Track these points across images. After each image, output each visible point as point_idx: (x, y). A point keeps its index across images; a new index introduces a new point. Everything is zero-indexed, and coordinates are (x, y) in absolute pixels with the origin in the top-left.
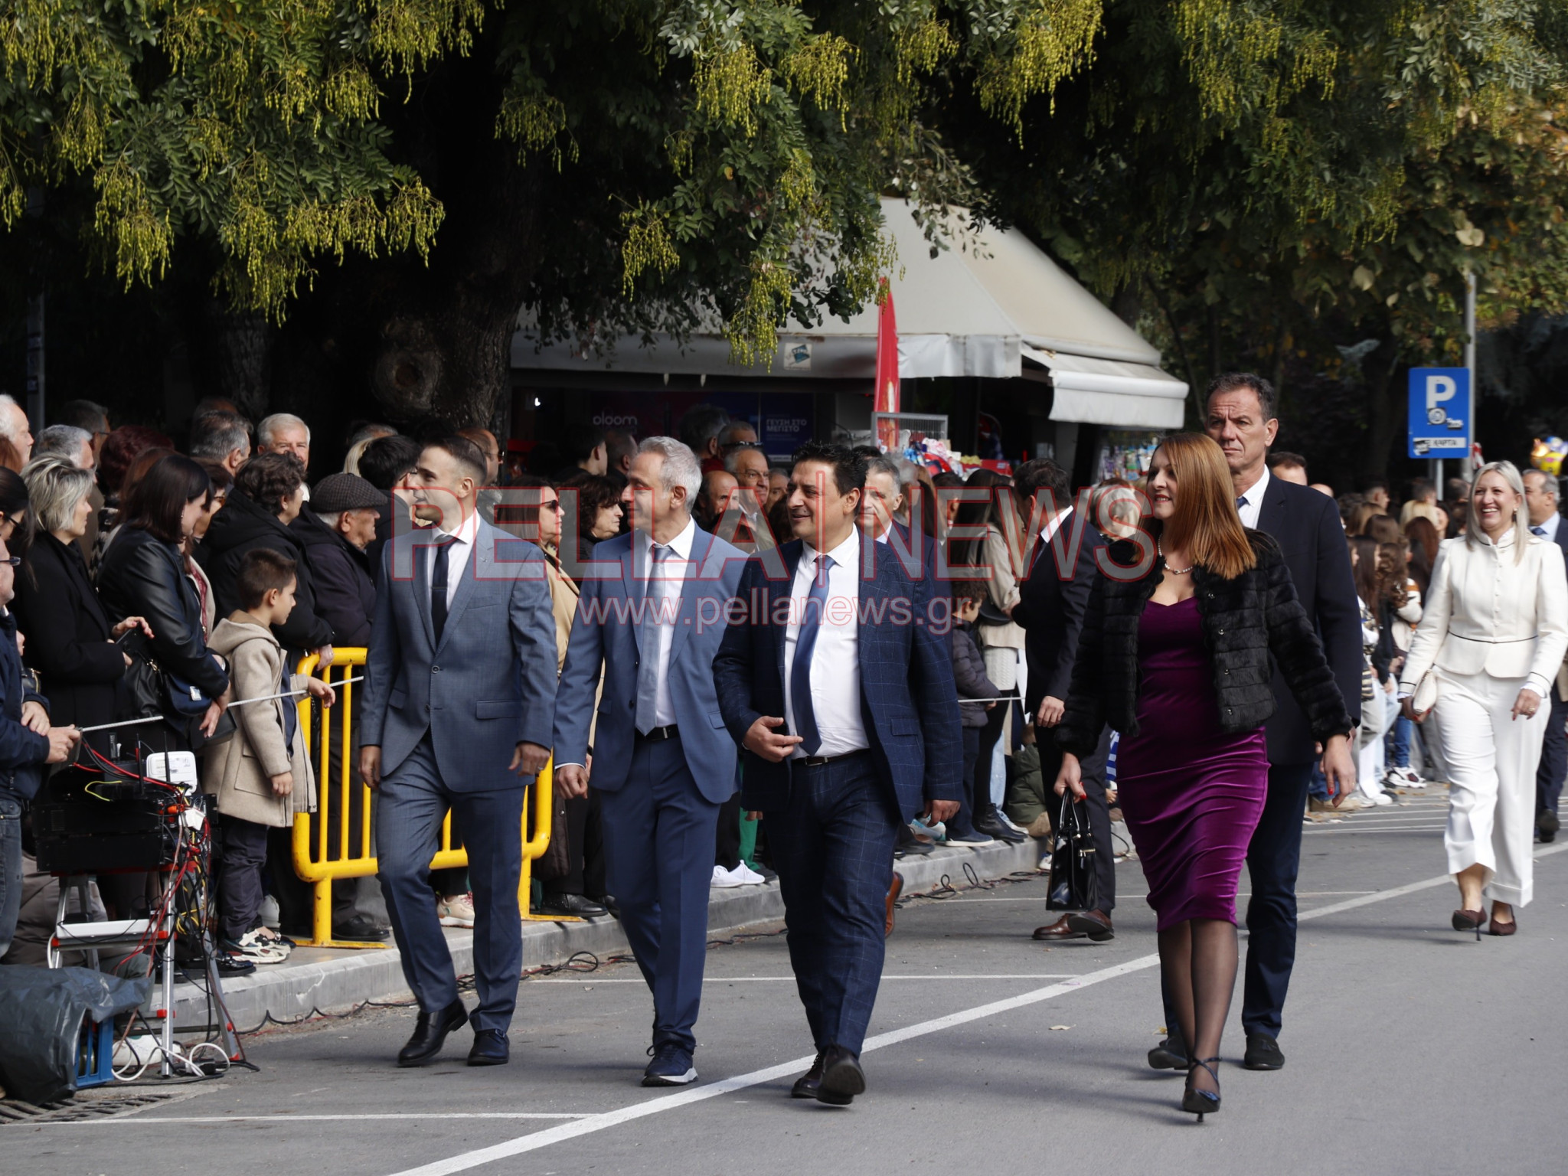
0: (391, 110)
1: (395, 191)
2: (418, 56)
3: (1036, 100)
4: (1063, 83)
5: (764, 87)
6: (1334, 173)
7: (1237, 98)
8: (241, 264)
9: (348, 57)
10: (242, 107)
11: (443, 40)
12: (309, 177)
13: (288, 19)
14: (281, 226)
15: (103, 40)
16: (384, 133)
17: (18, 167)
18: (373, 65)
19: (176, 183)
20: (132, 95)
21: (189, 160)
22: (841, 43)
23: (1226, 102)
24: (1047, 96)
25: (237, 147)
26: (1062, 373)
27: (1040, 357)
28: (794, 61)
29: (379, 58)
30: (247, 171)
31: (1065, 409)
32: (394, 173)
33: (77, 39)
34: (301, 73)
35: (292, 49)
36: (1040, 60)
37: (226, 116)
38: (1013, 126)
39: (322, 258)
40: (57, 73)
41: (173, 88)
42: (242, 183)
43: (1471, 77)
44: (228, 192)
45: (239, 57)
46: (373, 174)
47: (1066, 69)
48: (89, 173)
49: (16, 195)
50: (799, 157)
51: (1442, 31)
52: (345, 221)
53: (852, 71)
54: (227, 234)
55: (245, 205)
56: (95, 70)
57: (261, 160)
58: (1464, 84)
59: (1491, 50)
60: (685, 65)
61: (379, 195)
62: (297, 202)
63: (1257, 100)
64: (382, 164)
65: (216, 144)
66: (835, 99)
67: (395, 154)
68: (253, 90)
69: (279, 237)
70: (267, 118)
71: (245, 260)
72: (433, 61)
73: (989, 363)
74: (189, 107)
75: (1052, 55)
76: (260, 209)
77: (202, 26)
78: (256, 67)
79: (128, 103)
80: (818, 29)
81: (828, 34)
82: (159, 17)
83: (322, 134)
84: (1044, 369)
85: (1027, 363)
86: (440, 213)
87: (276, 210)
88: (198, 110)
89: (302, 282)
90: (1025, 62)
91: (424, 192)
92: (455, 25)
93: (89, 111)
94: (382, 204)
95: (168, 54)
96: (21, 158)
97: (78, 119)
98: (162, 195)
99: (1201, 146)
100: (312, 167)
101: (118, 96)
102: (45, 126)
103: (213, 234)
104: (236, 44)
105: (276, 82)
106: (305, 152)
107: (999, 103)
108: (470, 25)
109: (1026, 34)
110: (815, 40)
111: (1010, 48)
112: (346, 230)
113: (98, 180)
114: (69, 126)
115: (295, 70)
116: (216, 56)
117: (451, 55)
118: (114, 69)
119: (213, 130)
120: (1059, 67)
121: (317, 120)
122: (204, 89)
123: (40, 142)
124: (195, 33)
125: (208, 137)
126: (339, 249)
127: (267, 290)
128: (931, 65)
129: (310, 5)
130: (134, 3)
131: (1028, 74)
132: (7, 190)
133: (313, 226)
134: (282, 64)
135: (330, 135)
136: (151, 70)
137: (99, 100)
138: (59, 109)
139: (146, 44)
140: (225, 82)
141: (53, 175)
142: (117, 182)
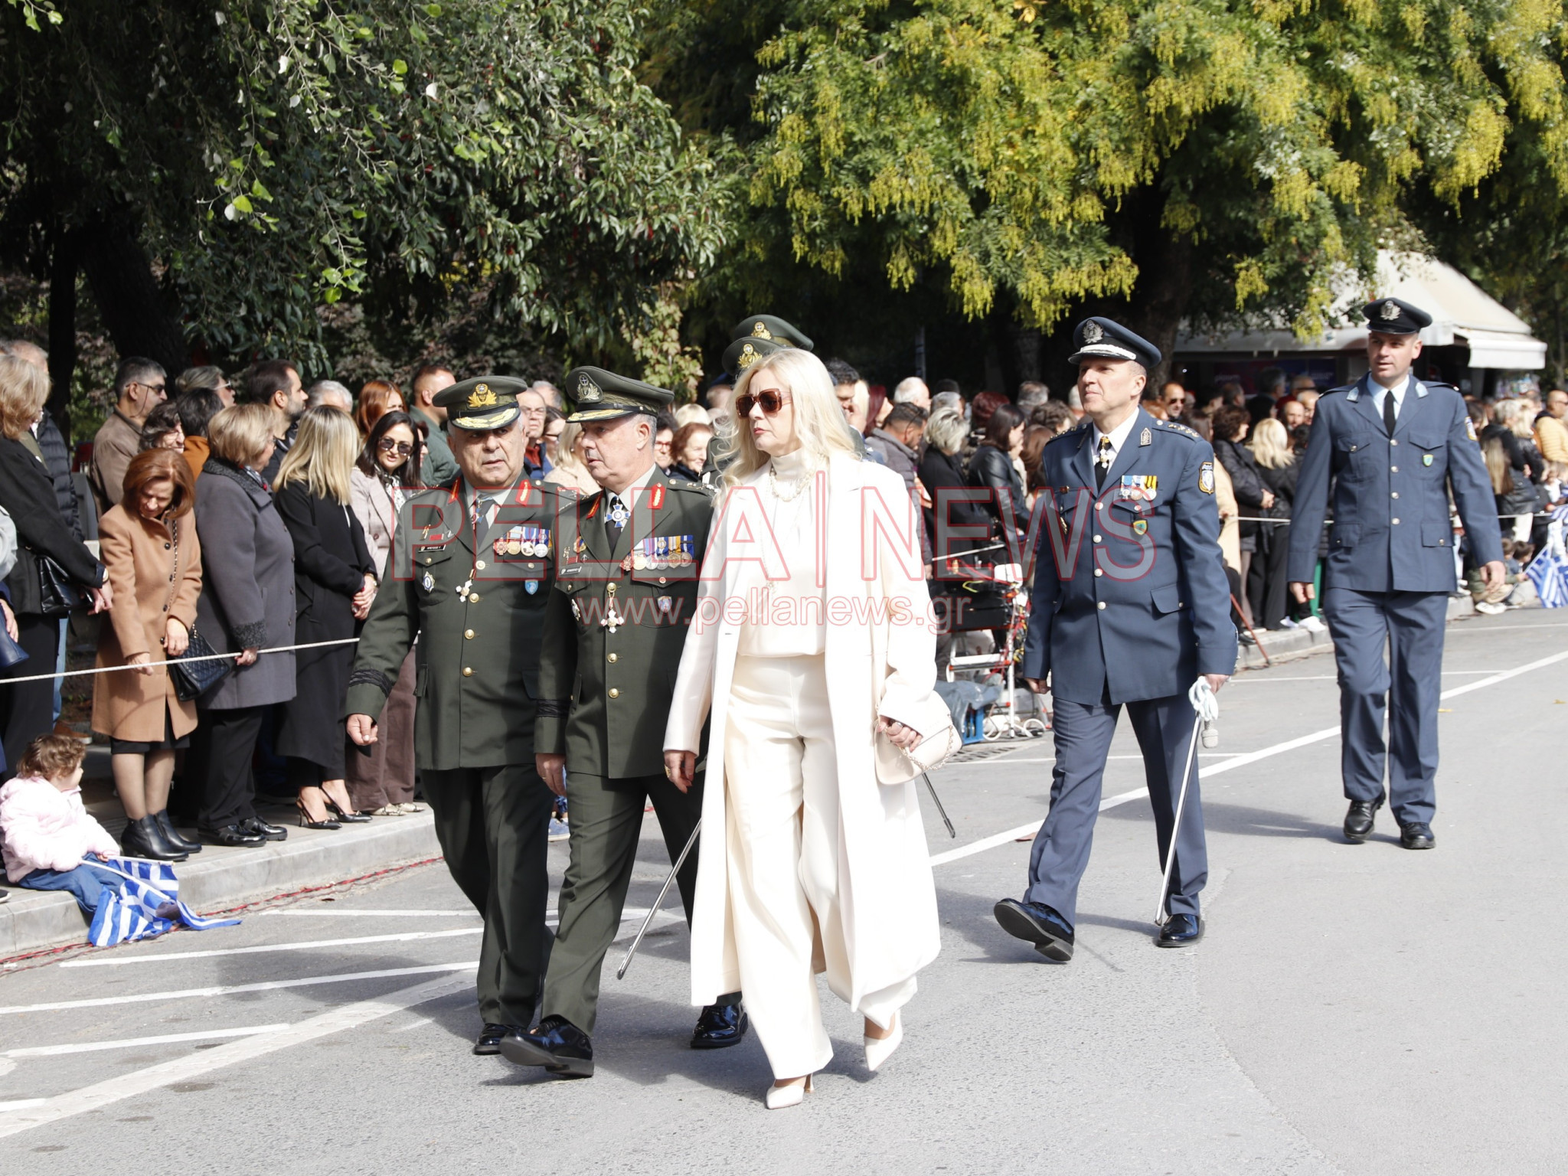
0: (1110, 217)
1: (1111, 261)
2: (1123, 186)
3: (1467, 191)
4: (1482, 180)
5: (1313, 192)
8: (1029, 303)
9: (1085, 188)
10: (1029, 219)
11: (1137, 176)
12: (1065, 255)
13: (1053, 170)
14: (1051, 283)
15: (955, 187)
16: (1105, 229)
17: (911, 257)
18: (1100, 193)
19: (995, 262)
20: (971, 215)
21: (1001, 249)
22: (1355, 166)
24: (1473, 188)
25: (1027, 241)
26: (1474, 342)
27: (1462, 333)
28: (1328, 178)
29: (1102, 188)
30: (1032, 253)
31: (1477, 361)
32: (1111, 251)
33: (942, 188)
34: (1060, 198)
35: (1055, 186)
36: (1469, 169)
37: (1020, 224)
38: (1454, 205)
39: (1074, 299)
40: (931, 206)
41: (992, 211)
42: (1029, 260)
44: (1022, 265)
45: (1026, 190)
46: (1100, 252)
47: (1484, 172)
48: (949, 258)
49: (911, 272)
50: (1333, 229)
52: (1085, 278)
53: (1362, 181)
54: (1022, 288)
55: (1031, 272)
56: (951, 203)
57: (1039, 246)
60: (1267, 184)
61: (1102, 263)
62: (1059, 268)
64: (1104, 246)
65: (1017, 242)
66: (1352, 197)
67: (1110, 240)
68: (1033, 209)
69: (1049, 288)
70: (1042, 224)
71: (1031, 301)
72: (1131, 188)
73: (1435, 337)
74: (1000, 220)
75: (1475, 165)
76: (1039, 274)
77: (1007, 177)
78: (1036, 197)
79: (969, 220)
80: (1342, 159)
81: (1348, 161)
82: (984, 173)
83: (1072, 232)
84: (1464, 339)
85: (1457, 337)
86: (1135, 271)
87: (1048, 274)
88: (1006, 221)
89: (1062, 312)
90: (1460, 170)
91: (1127, 261)
92: (1143, 168)
93: (948, 226)
94: (1104, 268)
95: (989, 192)
96: (913, 253)
97: (943, 230)
98: (988, 269)
99: (1557, 211)
100: (1067, 249)
101: (963, 216)
102: (924, 236)
103: (1014, 289)
104: (1025, 185)
105: (1047, 205)
106: (1063, 242)
107: (1446, 192)
108: (1152, 168)
109: (1461, 155)
110: (1341, 165)
111: (1451, 162)
112: (1086, 284)
113: (953, 262)
114: (938, 233)
115: (1057, 197)
116: (1014, 193)
117: (1141, 185)
118: (961, 202)
119: (1014, 232)
120: (1480, 172)
121: (1069, 224)
122: (1008, 210)
123: (923, 243)
124: (1004, 180)
125: (1011, 236)
126: (1082, 293)
127: (1043, 317)
128: (1407, 174)
129: (1064, 162)
130: (970, 166)
131: (1462, 176)
132: (906, 270)
133: (1068, 281)
134: (1050, 195)
135: (1076, 231)
136: (980, 201)
137: (953, 219)
138: (933, 225)
139: (977, 188)
140: (1020, 206)
141: (930, 260)
142: (963, 263)
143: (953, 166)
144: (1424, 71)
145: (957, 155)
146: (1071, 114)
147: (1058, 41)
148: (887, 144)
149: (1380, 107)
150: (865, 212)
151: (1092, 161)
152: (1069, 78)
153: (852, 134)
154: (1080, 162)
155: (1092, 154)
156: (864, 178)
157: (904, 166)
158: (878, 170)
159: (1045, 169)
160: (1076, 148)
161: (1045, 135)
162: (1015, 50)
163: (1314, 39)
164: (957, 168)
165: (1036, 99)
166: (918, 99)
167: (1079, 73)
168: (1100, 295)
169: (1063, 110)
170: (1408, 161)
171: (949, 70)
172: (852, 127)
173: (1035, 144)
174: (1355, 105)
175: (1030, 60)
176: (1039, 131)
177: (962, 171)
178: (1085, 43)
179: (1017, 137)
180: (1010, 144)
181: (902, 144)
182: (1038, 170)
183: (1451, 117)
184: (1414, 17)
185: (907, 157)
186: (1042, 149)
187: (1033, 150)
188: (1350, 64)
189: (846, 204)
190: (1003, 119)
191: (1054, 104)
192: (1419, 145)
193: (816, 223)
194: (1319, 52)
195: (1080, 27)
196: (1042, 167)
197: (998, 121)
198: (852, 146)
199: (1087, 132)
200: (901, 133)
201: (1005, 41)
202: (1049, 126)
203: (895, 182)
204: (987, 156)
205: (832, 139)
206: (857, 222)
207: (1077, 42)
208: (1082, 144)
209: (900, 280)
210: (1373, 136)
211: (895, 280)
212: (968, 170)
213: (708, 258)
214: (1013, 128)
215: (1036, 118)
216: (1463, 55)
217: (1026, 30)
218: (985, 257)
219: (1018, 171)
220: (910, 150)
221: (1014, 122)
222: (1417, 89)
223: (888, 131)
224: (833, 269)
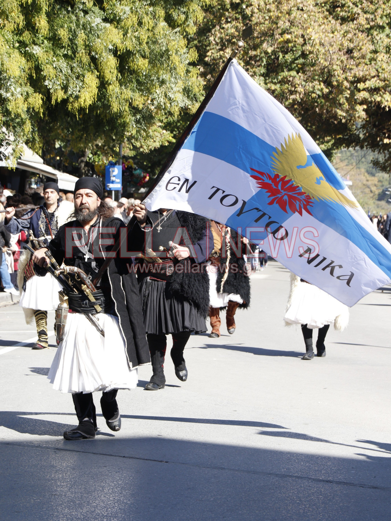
3: (81, 110)
4: (90, 105)
6: (136, 125)
7: (120, 108)
22: (41, 95)
23: (117, 109)
24: (86, 109)
28: (30, 100)
36: (85, 101)
38: (76, 115)
43: (170, 104)
47: (91, 103)
50: (28, 121)
51: (164, 92)
53: (43, 102)
58: (169, 105)
59: (175, 98)
60: (5, 100)
63: (124, 109)
66: (39, 109)
75: (88, 100)
80: (35, 92)
81: (38, 94)
90: (81, 100)
107: (73, 109)
109: (82, 94)
110: (35, 95)
111: (77, 97)
120: (89, 102)
128: (59, 100)
131: (82, 103)
144: (66, 56)
149: (48, 71)
163: (21, 39)
170: (60, 95)
174: (38, 69)
183: (78, 78)
184: (63, 33)
188: (37, 51)
192: (65, 88)
194: (23, 44)
210: (47, 83)
216: (82, 51)
222: (63, 64)
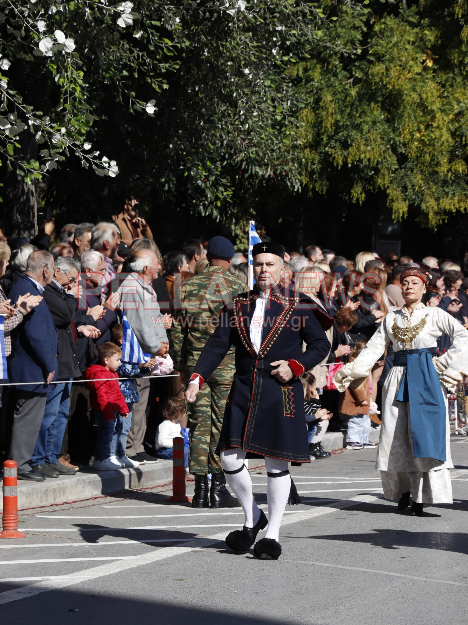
8: (427, 215)
9: (458, 156)
10: (428, 171)
12: (446, 190)
13: (441, 146)
14: (438, 205)
15: (390, 152)
17: (364, 187)
19: (410, 192)
20: (397, 167)
21: (413, 186)
25: (426, 181)
30: (429, 189)
33: (384, 152)
34: (445, 161)
35: (442, 154)
37: (422, 172)
39: (448, 213)
40: (378, 161)
41: (409, 165)
42: (427, 192)
44: (423, 195)
45: (427, 156)
46: (464, 189)
48: (386, 189)
49: (363, 195)
52: (456, 203)
54: (423, 206)
55: (428, 198)
56: (388, 161)
57: (433, 185)
61: (465, 195)
62: (443, 197)
64: (466, 186)
65: (421, 182)
68: (430, 165)
69: (438, 207)
70: (435, 173)
71: (428, 213)
74: (412, 171)
76: (433, 199)
77: (417, 147)
78: (432, 160)
79: (396, 170)
82: (404, 145)
83: (451, 179)
87: (437, 199)
88: (415, 171)
89: (444, 220)
93: (386, 172)
94: (466, 198)
95: (408, 155)
96: (365, 185)
97: (383, 175)
98: (406, 196)
100: (447, 187)
101: (394, 167)
102: (372, 176)
103: (419, 205)
104: (426, 152)
105: (438, 164)
106: (445, 183)
112: (457, 206)
113: (388, 191)
114: (380, 176)
115: (444, 160)
116: (420, 156)
118: (393, 159)
119: (419, 177)
121: (450, 175)
122: (417, 165)
123: (370, 180)
124: (415, 149)
125: (418, 179)
126: (454, 211)
127: (434, 223)
129: (448, 141)
130: (399, 141)
132: (361, 194)
133: (448, 204)
134: (440, 158)
135: (453, 178)
136: (402, 159)
137: (388, 169)
138: (377, 171)
139: (402, 153)
140: (423, 163)
141: (374, 189)
142: (394, 192)
143: (390, 141)
145: (392, 136)
146: (451, 116)
147: (444, 77)
148: (358, 127)
150: (345, 163)
151: (464, 143)
152: (451, 97)
153: (339, 121)
154: (456, 142)
155: (464, 139)
156: (345, 145)
157: (366, 140)
158: (353, 141)
159: (438, 145)
160: (453, 134)
161: (438, 127)
162: (423, 81)
164: (392, 142)
165: (434, 108)
166: (372, 104)
167: (456, 95)
168: (464, 212)
169: (447, 115)
171: (391, 91)
172: (339, 117)
173: (432, 132)
175: (431, 88)
176: (435, 125)
177: (395, 143)
178: (459, 79)
179: (422, 127)
180: (419, 131)
181: (366, 128)
182: (434, 145)
185: (368, 135)
186: (437, 134)
187: (432, 135)
189: (334, 158)
190: (415, 117)
191: (442, 111)
193: (315, 167)
195: (456, 71)
196: (436, 144)
197: (413, 118)
198: (337, 127)
199: (460, 127)
200: (364, 121)
201: (418, 77)
202: (441, 123)
203: (362, 148)
204: (408, 136)
205: (328, 123)
206: (340, 168)
207: (454, 79)
208: (458, 133)
209: (358, 199)
211: (355, 199)
212: (398, 143)
213: (298, 188)
214: (421, 122)
215: (433, 118)
217: (429, 72)
218: (405, 188)
219: (423, 146)
220: (369, 131)
221: (422, 119)
223: (359, 121)
224: (322, 191)
